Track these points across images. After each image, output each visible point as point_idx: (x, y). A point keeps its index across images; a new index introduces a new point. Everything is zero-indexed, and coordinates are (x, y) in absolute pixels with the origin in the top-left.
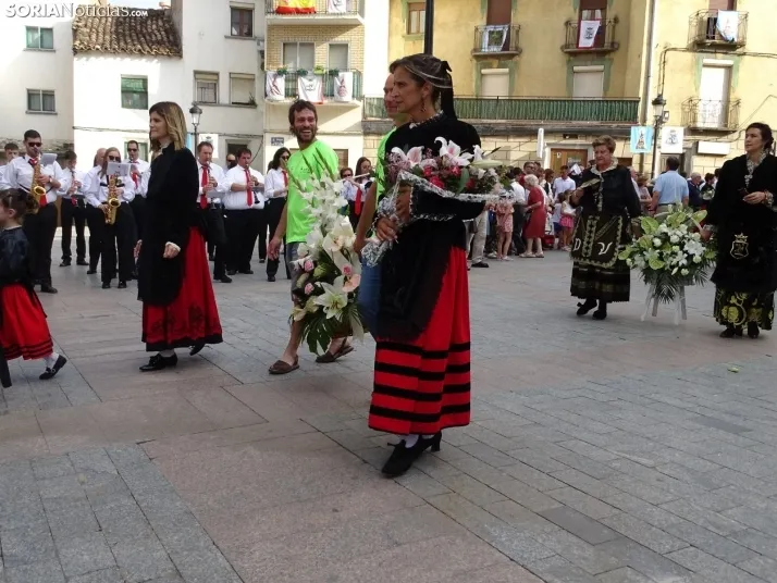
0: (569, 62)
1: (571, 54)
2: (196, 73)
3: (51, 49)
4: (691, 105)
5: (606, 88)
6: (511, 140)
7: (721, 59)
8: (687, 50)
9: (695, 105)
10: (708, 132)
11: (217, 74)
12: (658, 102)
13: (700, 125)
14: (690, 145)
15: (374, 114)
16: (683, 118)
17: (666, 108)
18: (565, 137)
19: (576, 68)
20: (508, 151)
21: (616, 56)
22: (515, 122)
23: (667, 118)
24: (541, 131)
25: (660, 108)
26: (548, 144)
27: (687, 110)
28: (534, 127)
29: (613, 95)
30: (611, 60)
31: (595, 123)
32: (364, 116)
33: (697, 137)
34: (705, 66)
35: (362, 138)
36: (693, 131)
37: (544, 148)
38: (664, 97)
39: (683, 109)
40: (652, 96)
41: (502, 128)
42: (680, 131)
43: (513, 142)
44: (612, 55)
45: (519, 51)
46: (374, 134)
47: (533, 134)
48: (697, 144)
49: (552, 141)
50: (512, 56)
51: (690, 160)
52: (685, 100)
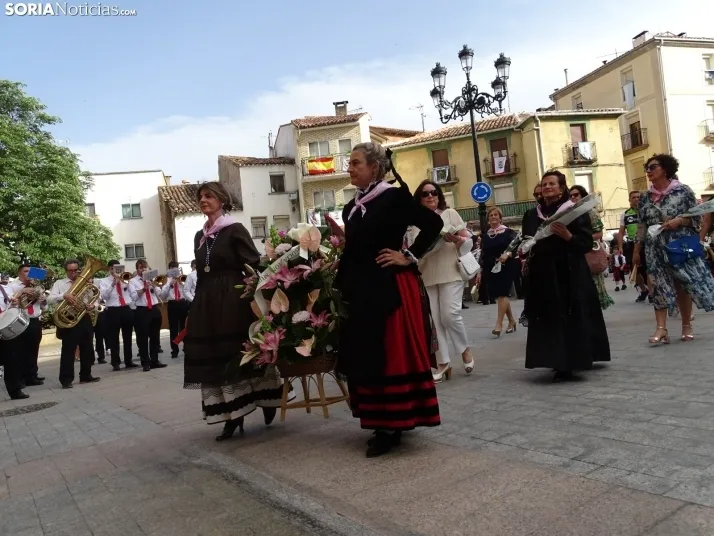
0: (490, 183)
1: (490, 178)
2: (252, 218)
3: (139, 217)
5: (516, 196)
7: (584, 170)
8: (564, 167)
11: (265, 218)
19: (495, 186)
21: (519, 176)
29: (521, 199)
30: (517, 179)
34: (577, 175)
44: (517, 176)
45: (457, 181)
50: (453, 184)
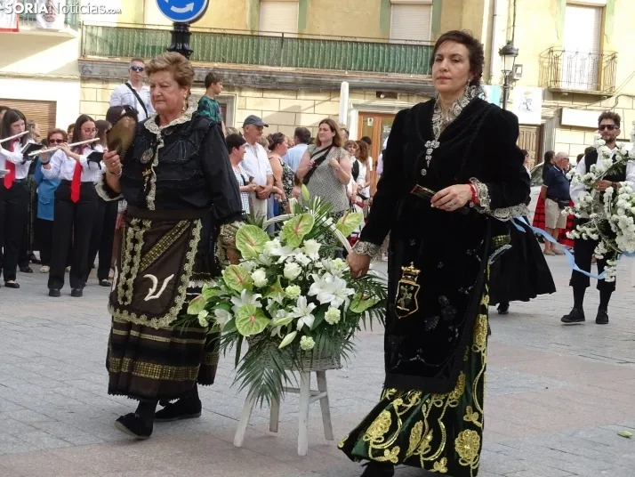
4: (552, 59)
6: (302, 97)
9: (557, 58)
10: (574, 96)
12: (506, 52)
13: (564, 86)
14: (551, 113)
15: (98, 50)
16: (541, 75)
17: (518, 60)
18: (378, 94)
20: (296, 112)
22: (307, 71)
23: (520, 75)
24: (345, 86)
25: (510, 60)
26: (356, 106)
27: (546, 64)
28: (334, 81)
31: (422, 77)
32: (83, 53)
33: (561, 103)
34: (570, 3)
35: (78, 84)
36: (556, 94)
37: (349, 110)
38: (516, 46)
39: (541, 63)
40: (499, 43)
41: (289, 79)
42: (538, 94)
43: (304, 101)
46: (97, 79)
47: (334, 90)
48: (560, 112)
49: (360, 100)
51: (551, 134)
52: (544, 49)
